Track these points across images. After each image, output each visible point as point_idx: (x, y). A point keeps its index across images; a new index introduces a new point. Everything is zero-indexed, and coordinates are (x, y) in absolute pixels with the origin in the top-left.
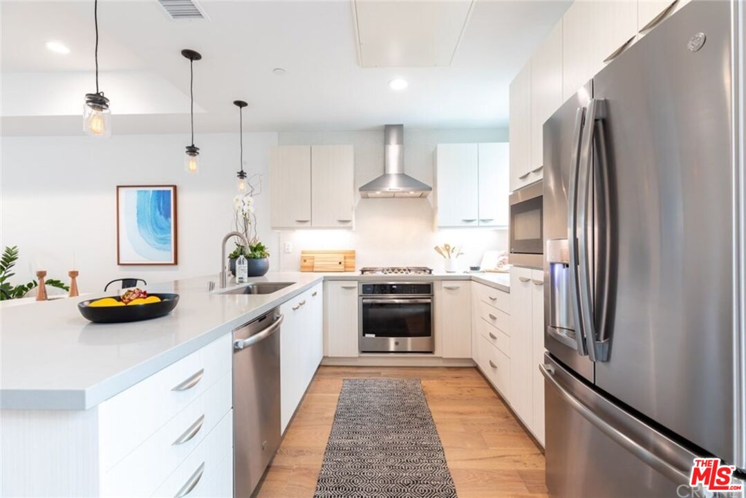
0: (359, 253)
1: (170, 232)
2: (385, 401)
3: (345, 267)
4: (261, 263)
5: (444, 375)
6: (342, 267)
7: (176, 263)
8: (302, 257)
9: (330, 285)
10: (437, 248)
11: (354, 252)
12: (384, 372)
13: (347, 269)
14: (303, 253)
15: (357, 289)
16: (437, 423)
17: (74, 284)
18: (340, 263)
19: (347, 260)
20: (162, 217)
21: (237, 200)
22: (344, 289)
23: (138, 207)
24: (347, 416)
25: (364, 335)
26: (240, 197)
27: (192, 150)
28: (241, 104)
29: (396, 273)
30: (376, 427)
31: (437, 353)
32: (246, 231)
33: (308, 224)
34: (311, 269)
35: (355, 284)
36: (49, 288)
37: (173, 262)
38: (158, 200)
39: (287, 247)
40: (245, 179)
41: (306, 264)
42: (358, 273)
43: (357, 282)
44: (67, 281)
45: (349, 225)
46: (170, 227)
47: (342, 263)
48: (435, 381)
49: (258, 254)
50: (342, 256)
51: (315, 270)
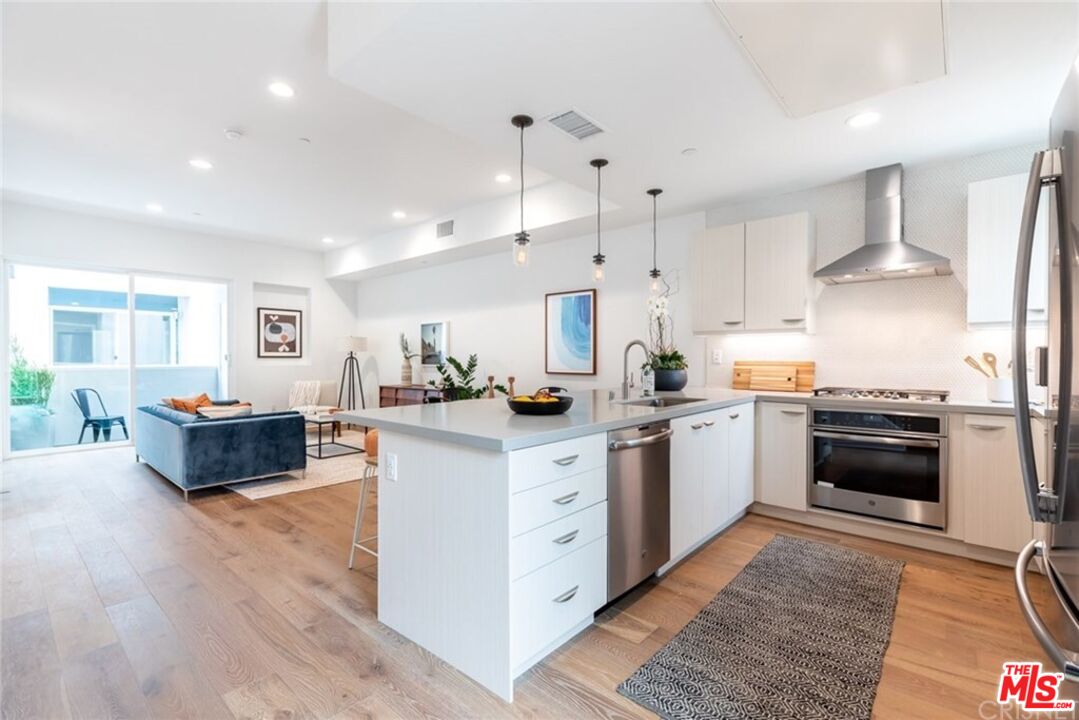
0: (820, 366)
1: (589, 339)
2: (828, 571)
3: (797, 385)
4: (677, 375)
5: (960, 568)
6: (792, 385)
7: (595, 373)
8: (735, 370)
9: (765, 407)
10: (968, 359)
11: (813, 364)
12: (844, 540)
13: (799, 388)
14: (736, 364)
15: (805, 416)
16: (899, 616)
17: (511, 388)
18: (789, 379)
19: (799, 376)
20: (583, 324)
21: (650, 302)
22: (785, 415)
23: (562, 315)
24: (762, 570)
25: (816, 482)
26: (655, 299)
27: (599, 259)
28: (654, 192)
29: (877, 396)
30: (797, 591)
31: (954, 532)
32: (661, 337)
33: (740, 326)
34: (746, 385)
35: (803, 409)
36: (496, 392)
37: (591, 372)
38: (579, 305)
39: (715, 357)
40: (659, 278)
41: (740, 379)
42: (810, 395)
43: (805, 406)
44: (507, 386)
45: (799, 325)
46: (589, 334)
47: (793, 380)
48: (934, 572)
49: (672, 364)
50: (794, 369)
51: (751, 386)
